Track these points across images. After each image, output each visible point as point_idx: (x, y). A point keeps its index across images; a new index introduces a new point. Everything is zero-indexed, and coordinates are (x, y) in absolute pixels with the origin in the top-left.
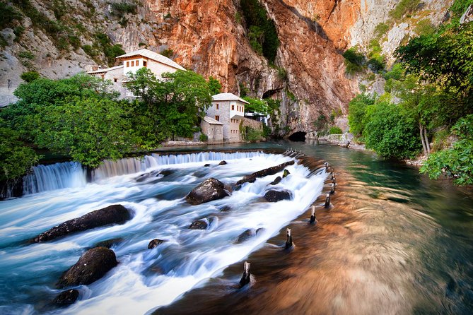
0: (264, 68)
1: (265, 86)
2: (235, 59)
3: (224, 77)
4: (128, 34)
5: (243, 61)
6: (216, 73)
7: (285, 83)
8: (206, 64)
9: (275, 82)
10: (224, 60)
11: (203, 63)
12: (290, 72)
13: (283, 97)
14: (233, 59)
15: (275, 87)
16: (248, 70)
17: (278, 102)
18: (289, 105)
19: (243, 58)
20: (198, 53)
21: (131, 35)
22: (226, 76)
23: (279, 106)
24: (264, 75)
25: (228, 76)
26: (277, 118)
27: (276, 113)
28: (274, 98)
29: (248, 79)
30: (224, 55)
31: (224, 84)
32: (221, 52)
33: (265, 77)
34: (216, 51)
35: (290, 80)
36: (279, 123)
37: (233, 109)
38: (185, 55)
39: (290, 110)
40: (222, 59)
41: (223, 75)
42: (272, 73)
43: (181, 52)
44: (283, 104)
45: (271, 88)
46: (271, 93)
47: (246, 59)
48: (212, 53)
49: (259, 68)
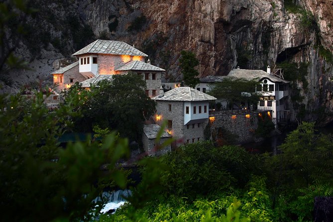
0: (275, 15)
1: (280, 42)
2: (225, 12)
3: (209, 42)
4: (98, 9)
5: (238, 13)
6: (197, 39)
7: (313, 35)
8: (184, 28)
9: (295, 36)
10: (208, 18)
11: (180, 27)
12: (320, 16)
13: (313, 57)
14: (221, 13)
15: (296, 43)
16: (249, 23)
17: (304, 66)
18: (324, 72)
19: (237, 8)
20: (175, 13)
21: (100, 8)
22: (212, 41)
23: (306, 73)
24: (276, 25)
25: (216, 39)
26: (302, 93)
27: (300, 85)
28: (298, 60)
29: (250, 36)
30: (209, 10)
31: (208, 53)
32: (203, 8)
33: (279, 29)
34: (197, 8)
35: (322, 30)
36: (305, 102)
37: (187, 112)
38: (160, 19)
39: (324, 80)
40: (205, 17)
41: (207, 40)
42: (290, 21)
43: (155, 16)
44: (312, 70)
45: (289, 46)
46: (292, 52)
47: (243, 8)
48: (192, 12)
49: (267, 16)
